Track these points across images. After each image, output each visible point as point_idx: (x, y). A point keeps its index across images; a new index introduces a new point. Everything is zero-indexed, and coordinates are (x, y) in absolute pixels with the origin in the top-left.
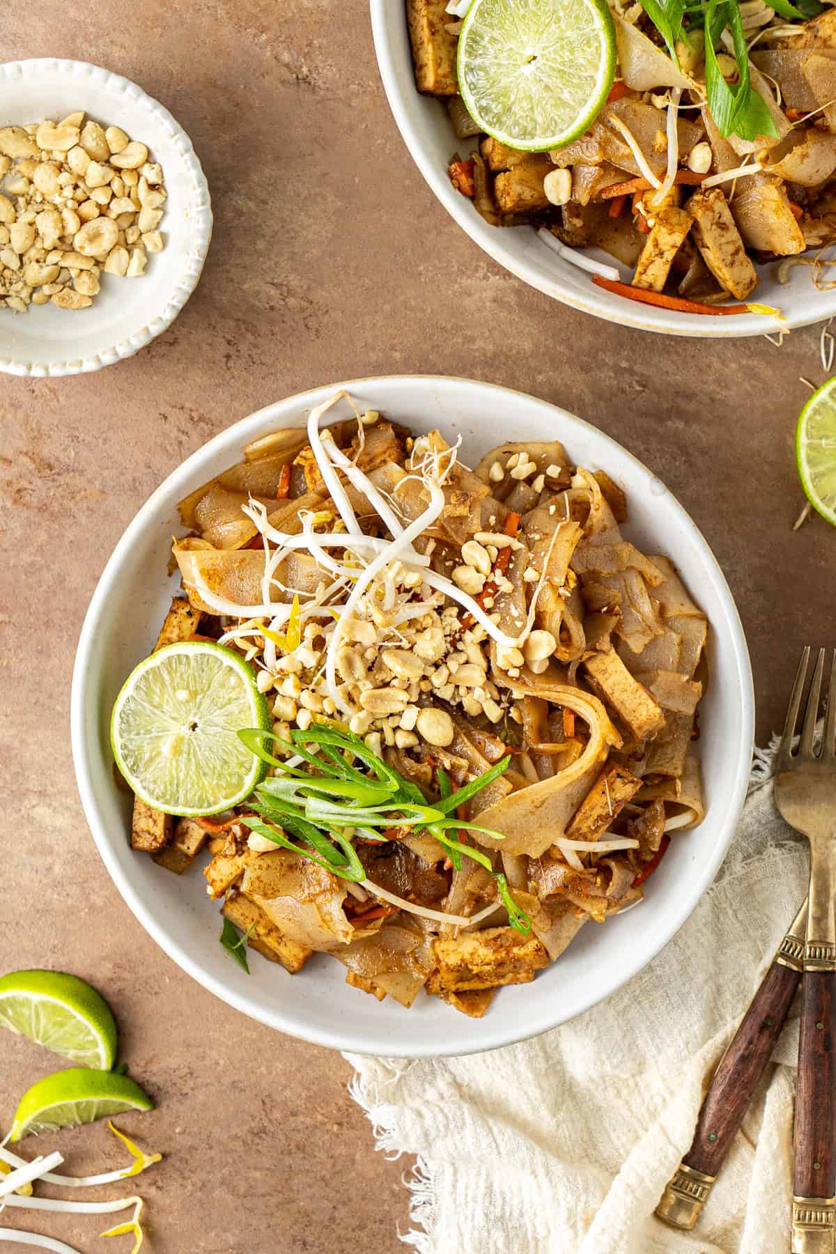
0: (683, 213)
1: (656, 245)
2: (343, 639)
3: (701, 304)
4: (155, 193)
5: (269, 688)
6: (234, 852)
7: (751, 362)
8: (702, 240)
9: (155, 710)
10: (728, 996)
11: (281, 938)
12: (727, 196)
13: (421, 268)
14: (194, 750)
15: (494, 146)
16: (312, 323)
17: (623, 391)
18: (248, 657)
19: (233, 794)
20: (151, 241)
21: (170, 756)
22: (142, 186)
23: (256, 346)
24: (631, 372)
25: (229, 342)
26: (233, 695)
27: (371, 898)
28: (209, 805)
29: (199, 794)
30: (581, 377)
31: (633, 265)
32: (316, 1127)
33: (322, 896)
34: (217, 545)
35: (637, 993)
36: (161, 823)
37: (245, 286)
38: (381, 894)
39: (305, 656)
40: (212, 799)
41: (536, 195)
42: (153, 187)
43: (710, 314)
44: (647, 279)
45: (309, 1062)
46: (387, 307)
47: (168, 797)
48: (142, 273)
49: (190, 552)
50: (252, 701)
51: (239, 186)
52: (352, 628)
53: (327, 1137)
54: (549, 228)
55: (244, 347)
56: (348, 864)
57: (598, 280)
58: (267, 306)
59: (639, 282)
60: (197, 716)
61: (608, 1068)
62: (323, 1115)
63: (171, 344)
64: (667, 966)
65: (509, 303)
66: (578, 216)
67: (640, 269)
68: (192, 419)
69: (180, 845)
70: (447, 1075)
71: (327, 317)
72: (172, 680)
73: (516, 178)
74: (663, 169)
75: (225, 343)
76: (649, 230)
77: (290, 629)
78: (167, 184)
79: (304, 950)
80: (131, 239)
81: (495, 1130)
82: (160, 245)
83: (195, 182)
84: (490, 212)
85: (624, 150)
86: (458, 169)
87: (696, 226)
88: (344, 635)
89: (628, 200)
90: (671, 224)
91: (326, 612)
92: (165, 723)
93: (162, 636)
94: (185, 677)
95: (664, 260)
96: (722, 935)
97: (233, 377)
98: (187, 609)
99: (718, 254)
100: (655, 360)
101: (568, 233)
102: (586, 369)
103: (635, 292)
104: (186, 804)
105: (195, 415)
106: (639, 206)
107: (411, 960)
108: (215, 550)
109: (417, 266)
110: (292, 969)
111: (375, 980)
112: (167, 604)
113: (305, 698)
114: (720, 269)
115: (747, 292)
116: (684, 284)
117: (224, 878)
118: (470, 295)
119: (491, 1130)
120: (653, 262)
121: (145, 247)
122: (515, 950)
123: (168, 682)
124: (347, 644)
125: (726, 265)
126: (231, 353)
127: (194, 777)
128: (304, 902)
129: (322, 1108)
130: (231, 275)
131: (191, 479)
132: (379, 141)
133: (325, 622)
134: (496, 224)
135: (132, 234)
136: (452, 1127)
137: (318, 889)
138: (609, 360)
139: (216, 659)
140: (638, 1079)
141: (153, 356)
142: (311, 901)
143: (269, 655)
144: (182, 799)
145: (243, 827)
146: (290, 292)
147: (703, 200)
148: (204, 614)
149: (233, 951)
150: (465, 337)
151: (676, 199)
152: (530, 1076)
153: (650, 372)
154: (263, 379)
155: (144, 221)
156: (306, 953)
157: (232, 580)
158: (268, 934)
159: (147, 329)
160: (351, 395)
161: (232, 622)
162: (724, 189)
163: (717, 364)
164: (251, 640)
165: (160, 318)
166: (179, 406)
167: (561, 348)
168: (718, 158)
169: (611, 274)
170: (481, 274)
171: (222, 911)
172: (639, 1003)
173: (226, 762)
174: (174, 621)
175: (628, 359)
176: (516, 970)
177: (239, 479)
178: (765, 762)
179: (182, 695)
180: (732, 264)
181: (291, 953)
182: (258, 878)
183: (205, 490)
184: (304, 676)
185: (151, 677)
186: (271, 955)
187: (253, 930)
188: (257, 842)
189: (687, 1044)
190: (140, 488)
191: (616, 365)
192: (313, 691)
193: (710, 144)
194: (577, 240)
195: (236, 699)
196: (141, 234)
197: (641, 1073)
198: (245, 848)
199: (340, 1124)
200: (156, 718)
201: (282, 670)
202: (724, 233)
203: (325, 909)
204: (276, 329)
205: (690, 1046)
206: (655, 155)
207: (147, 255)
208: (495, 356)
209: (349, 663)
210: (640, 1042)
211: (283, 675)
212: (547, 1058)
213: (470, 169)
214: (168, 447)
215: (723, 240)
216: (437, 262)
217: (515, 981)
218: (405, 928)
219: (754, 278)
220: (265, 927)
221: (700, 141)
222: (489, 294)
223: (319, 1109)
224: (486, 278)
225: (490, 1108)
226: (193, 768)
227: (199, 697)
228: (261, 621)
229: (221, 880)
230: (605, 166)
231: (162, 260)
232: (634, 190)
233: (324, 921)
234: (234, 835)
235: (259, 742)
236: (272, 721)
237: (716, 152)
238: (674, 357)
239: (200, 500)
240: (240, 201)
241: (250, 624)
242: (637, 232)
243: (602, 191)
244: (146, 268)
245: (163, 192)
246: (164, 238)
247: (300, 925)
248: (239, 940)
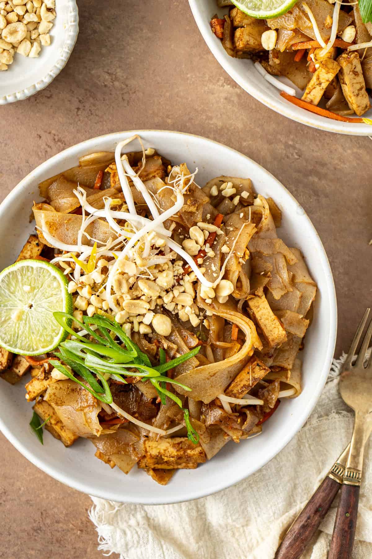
0: (336, 63)
1: (318, 79)
2: (118, 270)
3: (338, 115)
4: (50, 13)
5: (74, 291)
6: (43, 378)
7: (358, 151)
8: (343, 79)
9: (11, 295)
10: (300, 490)
11: (63, 427)
12: (360, 57)
13: (189, 76)
14: (29, 318)
15: (237, 13)
16: (126, 97)
17: (288, 157)
18: (66, 273)
19: (47, 346)
20: (45, 39)
21: (15, 321)
22: (43, 9)
23: (94, 105)
24: (295, 148)
25: (80, 101)
26: (54, 292)
27: (114, 413)
28: (33, 350)
29: (28, 343)
30: (266, 146)
31: (303, 89)
32: (68, 531)
33: (88, 408)
34: (57, 209)
35: (251, 482)
36: (6, 356)
37: (93, 72)
38: (120, 412)
39: (96, 276)
40: (35, 347)
41: (256, 43)
42: (49, 10)
43: (342, 121)
44: (310, 97)
45: (69, 495)
46: (168, 94)
47: (11, 343)
48: (37, 56)
49: (41, 211)
50: (64, 297)
51: (97, 17)
52: (124, 265)
53: (73, 537)
54: (260, 62)
55: (87, 105)
56: (104, 392)
57: (283, 94)
58: (103, 84)
59: (305, 98)
60: (34, 301)
61: (230, 521)
62: (73, 524)
63: (48, 98)
64: (269, 470)
65: (233, 101)
66: (277, 58)
67: (307, 91)
68: (54, 139)
69: (15, 369)
70: (142, 512)
71: (135, 95)
72: (22, 280)
73: (247, 32)
74: (328, 37)
75: (78, 101)
76: (315, 70)
77: (90, 261)
78: (57, 9)
79: (74, 435)
80: (34, 37)
81: (164, 547)
82: (49, 42)
83: (72, 9)
84: (230, 49)
85: (308, 24)
86: (216, 22)
87: (341, 71)
88: (119, 268)
89: (306, 53)
90: (328, 68)
91: (111, 254)
92: (16, 303)
93: (21, 255)
94: (30, 278)
95: (321, 88)
96: (301, 457)
97: (79, 120)
98: (37, 242)
99: (351, 89)
100: (307, 143)
101: (270, 66)
102: (270, 142)
103: (302, 103)
104: (21, 348)
105: (56, 138)
106: (312, 56)
107: (132, 449)
108: (55, 212)
109: (187, 74)
110: (66, 444)
111: (110, 457)
112: (26, 237)
113: (93, 299)
114: (351, 97)
115: (363, 112)
116: (329, 103)
117: (35, 391)
118: (213, 94)
119: (162, 547)
120: (315, 88)
121: (41, 42)
122: (189, 451)
123: (20, 280)
124: (120, 273)
125: (354, 95)
126: (80, 107)
127: (27, 334)
128: (77, 410)
129: (73, 521)
130: (86, 65)
131: (47, 171)
132: (175, 3)
133: (110, 259)
134: (233, 56)
135: (35, 34)
136: (141, 542)
137: (86, 404)
138: (283, 139)
139: (48, 271)
140: (245, 528)
141: (37, 103)
142: (81, 410)
143: (77, 273)
144: (19, 345)
145: (50, 365)
146: (117, 79)
147: (347, 57)
148: (45, 246)
149: (35, 431)
150: (207, 116)
151: (333, 54)
152: (187, 520)
153: (304, 149)
154: (96, 123)
155: (42, 27)
156: (75, 437)
157: (63, 229)
158: (56, 424)
159: (34, 86)
160: (141, 138)
161: (60, 252)
162: (360, 53)
163: (340, 150)
164: (68, 263)
165: (42, 81)
166: (48, 132)
167: (258, 130)
168: (359, 35)
169: (291, 92)
170: (220, 83)
171: (33, 408)
172: (252, 488)
173: (45, 328)
174: (29, 247)
175: (293, 140)
176: (187, 462)
177: (74, 176)
178: (337, 367)
179: (27, 288)
180: (358, 95)
181: (67, 436)
182: (54, 394)
183: (55, 179)
184: (94, 287)
185: (11, 276)
186: (56, 434)
187: (48, 421)
188: (56, 374)
189: (274, 513)
190: (21, 173)
191: (286, 143)
192: (98, 296)
193: (355, 27)
194: (275, 71)
195: (55, 295)
196: (39, 35)
197: (247, 525)
198: (49, 376)
199: (81, 531)
200: (11, 299)
201: (82, 282)
202: (356, 77)
203: (88, 416)
204: (107, 98)
205: (276, 515)
206: (325, 29)
207: (42, 47)
208: (222, 128)
209: (120, 284)
210: (249, 509)
211: (83, 285)
212: (198, 511)
213: (222, 24)
214: (40, 153)
215: (355, 81)
216: (198, 74)
217: (187, 467)
218: (131, 431)
219: (368, 105)
220: (55, 420)
221: (350, 25)
222: (224, 95)
223: (71, 521)
224: (223, 86)
225: (163, 533)
226: (27, 329)
227: (36, 291)
228: (75, 254)
229: (34, 392)
230: (296, 31)
231: (49, 51)
232: (310, 47)
233: (87, 422)
234: (45, 368)
235: (64, 320)
236: (73, 309)
237: (359, 32)
238: (318, 143)
239: (51, 183)
240: (97, 26)
241: (69, 254)
242: (308, 72)
243: (292, 45)
244: (40, 54)
245: (54, 13)
246: (52, 39)
247: (74, 422)
248: (40, 425)
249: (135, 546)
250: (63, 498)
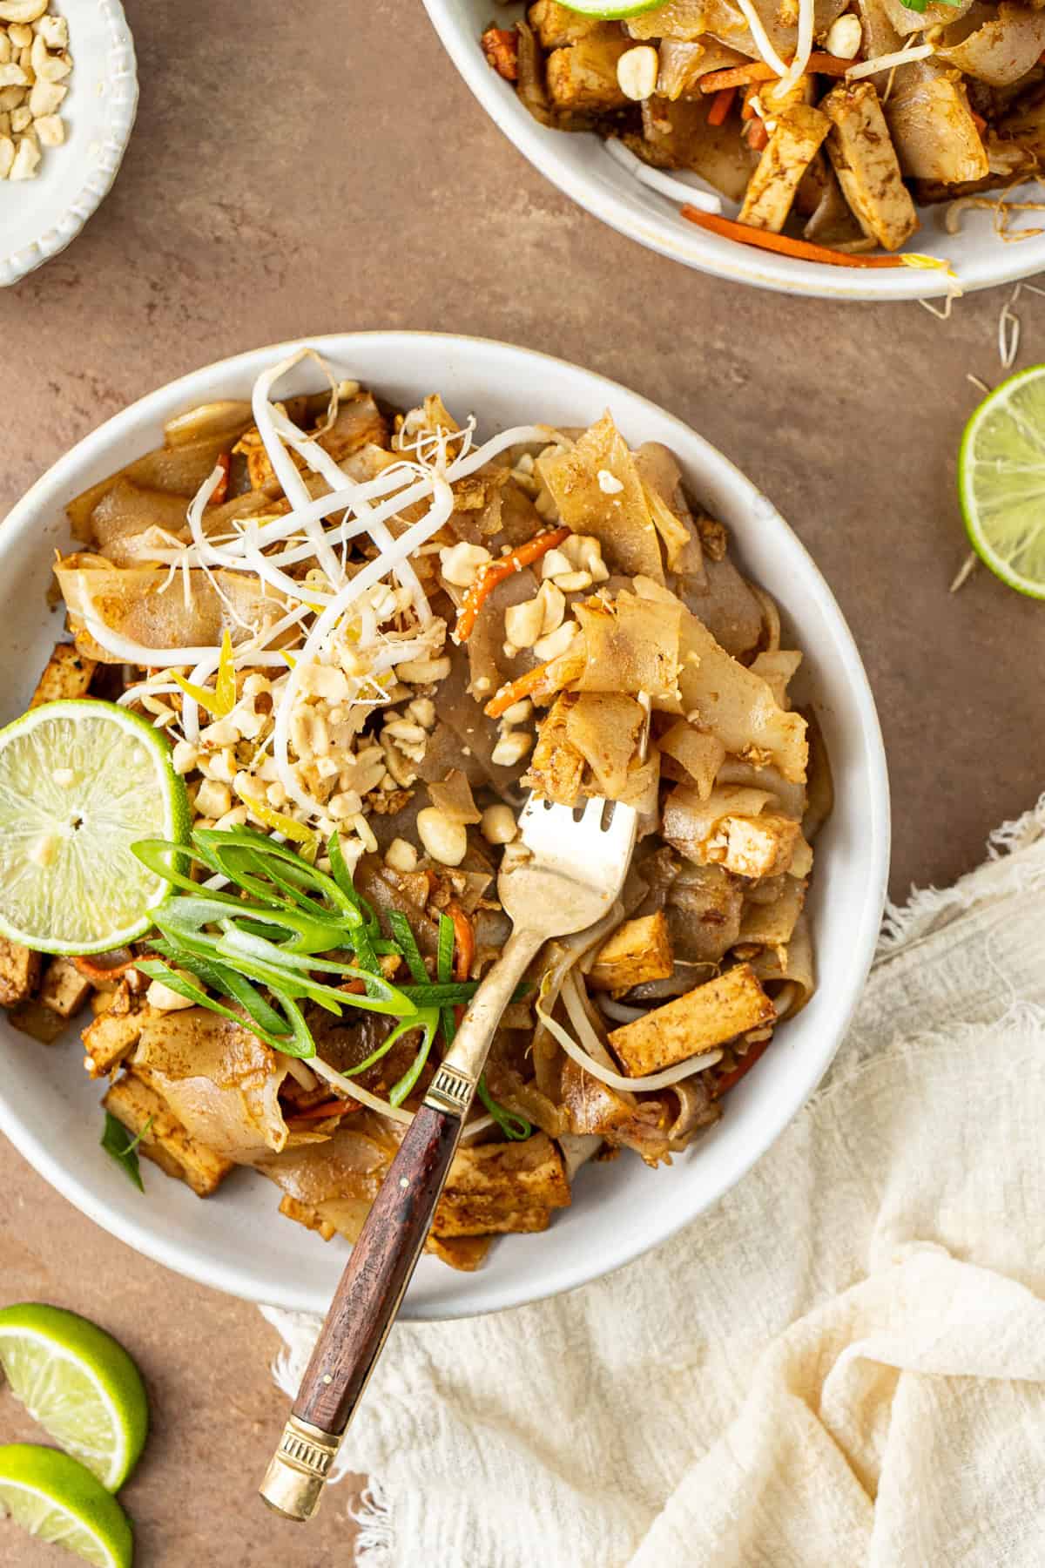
0: (817, 114)
1: (776, 159)
2: (300, 693)
3: (837, 251)
4: (56, 59)
5: (189, 769)
6: (126, 1008)
7: (899, 351)
8: (841, 156)
9: (21, 798)
10: (829, 1257)
11: (188, 1142)
12: (880, 94)
13: (435, 193)
14: (77, 856)
15: (548, 12)
16: (275, 264)
17: (715, 382)
18: (158, 723)
19: (130, 923)
20: (47, 129)
21: (41, 865)
22: (38, 50)
23: (193, 293)
24: (730, 357)
25: (154, 286)
26: (137, 778)
27: (321, 1085)
28: (95, 938)
29: (79, 921)
30: (654, 360)
31: (739, 197)
32: (228, 1426)
33: (252, 1078)
34: (120, 564)
35: (700, 1245)
36: (23, 965)
37: (182, 207)
38: (337, 1081)
39: (243, 720)
40: (99, 930)
41: (606, 85)
42: (53, 51)
43: (847, 265)
44: (760, 212)
45: (222, 1330)
46: (384, 247)
47: (35, 924)
48: (32, 175)
49: (78, 571)
50: (165, 786)
51: (178, 62)
52: (313, 677)
53: (243, 1441)
54: (621, 137)
55: (175, 295)
56: (291, 1032)
57: (688, 213)
58: (211, 237)
59: (748, 217)
60: (85, 807)
61: (655, 1352)
62: (238, 1407)
63: (70, 284)
64: (744, 1208)
65: (558, 250)
66: (664, 118)
67: (750, 197)
68: (95, 393)
69: (49, 1000)
70: (419, 1354)
71: (296, 256)
72: (48, 755)
73: (580, 57)
74: (790, 49)
75: (147, 286)
76: (765, 140)
77: (220, 683)
78: (73, 49)
79: (220, 1160)
80: (18, 125)
81: (482, 1441)
82: (60, 135)
83: (116, 39)
84: (539, 105)
85: (736, 19)
86: (496, 38)
87: (833, 136)
88: (301, 688)
89: (736, 97)
90: (800, 129)
91: (277, 659)
92: (37, 818)
93: (38, 696)
94: (68, 750)
95: (786, 183)
96: (824, 1170)
97: (157, 336)
98: (75, 659)
99: (864, 178)
100: (763, 341)
101: (648, 143)
102: (664, 349)
103: (741, 231)
104: (61, 937)
105: (100, 388)
106: (754, 102)
107: (375, 1182)
108: (114, 570)
109: (430, 190)
110: (201, 1190)
111: (320, 1209)
112: (48, 651)
113: (242, 784)
114: (864, 202)
115: (900, 240)
116: (812, 223)
117: (109, 1046)
118: (502, 235)
119: (475, 1441)
120: (769, 185)
121: (38, 138)
122: (522, 1176)
123: (42, 758)
124: (307, 702)
125: (874, 196)
126: (156, 301)
127: (74, 895)
128: (222, 1086)
129: (238, 1397)
130: (161, 190)
131: (89, 468)
132: (382, 9)
133: (275, 673)
134: (547, 123)
135: (21, 118)
136: (420, 1433)
137: (246, 1067)
138: (698, 337)
139: (115, 725)
140: (696, 1372)
141: (42, 301)
142: (236, 1085)
143: (190, 724)
144: (55, 930)
145: (141, 975)
146: (246, 219)
147: (846, 98)
148: (100, 666)
149: (118, 1158)
150: (493, 295)
151: (808, 93)
152: (541, 1360)
153: (754, 357)
154: (201, 340)
155: (38, 100)
156: (225, 1165)
157: (142, 611)
158: (169, 1136)
159: (36, 248)
160: (322, 356)
161: (139, 675)
162: (877, 83)
163: (850, 350)
164: (166, 699)
165: (56, 232)
166: (77, 373)
167: (630, 318)
168: (870, 36)
169: (708, 202)
170: (519, 206)
171: (105, 1102)
172: (702, 1260)
173: (122, 876)
174: (56, 674)
175: (724, 337)
176: (523, 1209)
177: (155, 473)
178: (899, 926)
179: (63, 776)
180: (883, 195)
181: (200, 1165)
182: (161, 1045)
183: (107, 487)
184: (241, 751)
185: (17, 749)
186: (171, 1165)
187: (149, 1130)
188: (161, 996)
189: (769, 1322)
190: (16, 489)
191: (707, 345)
192: (253, 774)
193: (859, 16)
194: (661, 156)
195: (141, 783)
196: (33, 120)
197: (700, 1363)
198: (142, 1004)
199: (263, 1422)
200: (22, 810)
201: (210, 743)
202: (873, 147)
203: (254, 1097)
204: (223, 270)
205: (773, 1326)
206: (781, 28)
207: (41, 149)
208: (535, 324)
209: (307, 729)
210: (701, 1316)
211: (212, 749)
212: (567, 1336)
213: (513, 42)
214: (60, 432)
215: (872, 158)
216: (458, 188)
217: (519, 1228)
218: (368, 1135)
219: (912, 221)
220: (167, 1125)
221: (845, 13)
222: (530, 235)
223: (234, 1400)
224: (526, 212)
225: (479, 1406)
226: (74, 881)
227: (87, 780)
228: (181, 671)
229: (107, 1050)
230: (707, 42)
231: (61, 160)
232: (747, 81)
233: (251, 1115)
234: (128, 984)
235: (168, 859)
236: (192, 817)
237: (869, 28)
238: (792, 339)
239: (97, 502)
240: (178, 85)
241: (164, 675)
242: (747, 151)
243: (700, 80)
244: (38, 168)
245: (67, 58)
246: (67, 127)
247: (217, 1121)
248: (128, 1144)
249: (404, 1445)
250: (206, 1341)
